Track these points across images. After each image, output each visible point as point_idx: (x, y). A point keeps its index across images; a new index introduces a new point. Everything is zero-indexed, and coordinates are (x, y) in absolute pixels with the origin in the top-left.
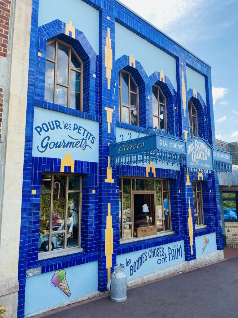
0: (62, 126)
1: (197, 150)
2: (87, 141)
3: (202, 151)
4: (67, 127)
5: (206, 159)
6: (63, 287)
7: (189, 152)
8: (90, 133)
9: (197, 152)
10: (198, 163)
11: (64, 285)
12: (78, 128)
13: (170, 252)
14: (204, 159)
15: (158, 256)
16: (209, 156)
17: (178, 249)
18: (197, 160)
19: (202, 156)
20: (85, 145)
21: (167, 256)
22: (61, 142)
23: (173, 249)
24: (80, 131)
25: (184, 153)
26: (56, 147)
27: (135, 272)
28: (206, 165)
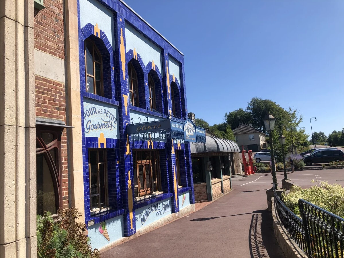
0: (97, 111)
1: (188, 128)
2: (112, 122)
3: (191, 129)
4: (100, 112)
5: (193, 134)
6: (105, 234)
7: (185, 130)
8: (113, 116)
9: (188, 129)
10: (189, 137)
11: (106, 233)
12: (106, 112)
13: (164, 207)
14: (192, 135)
15: (157, 210)
16: (194, 132)
17: (168, 204)
18: (189, 135)
19: (191, 133)
20: (111, 125)
21: (162, 210)
22: (97, 124)
23: (165, 205)
24: (107, 115)
25: (183, 131)
26: (95, 129)
27: (144, 222)
28: (193, 139)
